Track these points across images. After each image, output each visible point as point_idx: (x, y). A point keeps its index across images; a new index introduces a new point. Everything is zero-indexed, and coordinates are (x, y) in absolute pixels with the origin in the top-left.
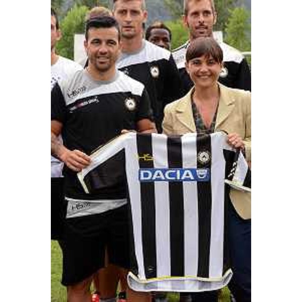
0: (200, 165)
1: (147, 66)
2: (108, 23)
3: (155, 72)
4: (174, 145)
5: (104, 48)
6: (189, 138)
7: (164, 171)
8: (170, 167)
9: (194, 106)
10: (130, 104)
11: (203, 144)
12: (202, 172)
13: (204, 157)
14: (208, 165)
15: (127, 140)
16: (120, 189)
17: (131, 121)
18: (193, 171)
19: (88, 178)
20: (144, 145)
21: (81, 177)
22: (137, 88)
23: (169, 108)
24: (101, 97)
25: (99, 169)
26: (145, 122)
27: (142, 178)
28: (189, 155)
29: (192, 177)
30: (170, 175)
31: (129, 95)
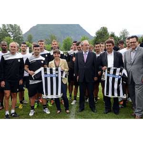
0: (56, 74)
1: (45, 54)
2: (38, 46)
3: (46, 56)
4: (51, 70)
5: (37, 51)
6: (54, 69)
7: (49, 75)
8: (50, 74)
9: (55, 62)
10: (42, 62)
11: (57, 70)
12: (57, 75)
13: (57, 72)
14: (58, 74)
15: (42, 69)
16: (40, 78)
17: (42, 65)
18: (55, 75)
19: (34, 76)
20: (45, 70)
21: (33, 76)
22: (44, 59)
23: (50, 63)
24: (37, 60)
25: (36, 75)
26: (45, 66)
27: (45, 76)
28: (54, 72)
29: (54, 76)
30: (50, 76)
31: (42, 60)
